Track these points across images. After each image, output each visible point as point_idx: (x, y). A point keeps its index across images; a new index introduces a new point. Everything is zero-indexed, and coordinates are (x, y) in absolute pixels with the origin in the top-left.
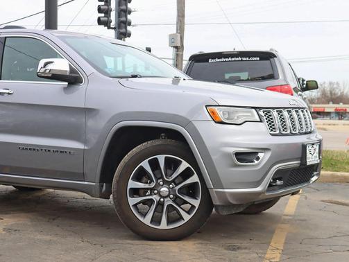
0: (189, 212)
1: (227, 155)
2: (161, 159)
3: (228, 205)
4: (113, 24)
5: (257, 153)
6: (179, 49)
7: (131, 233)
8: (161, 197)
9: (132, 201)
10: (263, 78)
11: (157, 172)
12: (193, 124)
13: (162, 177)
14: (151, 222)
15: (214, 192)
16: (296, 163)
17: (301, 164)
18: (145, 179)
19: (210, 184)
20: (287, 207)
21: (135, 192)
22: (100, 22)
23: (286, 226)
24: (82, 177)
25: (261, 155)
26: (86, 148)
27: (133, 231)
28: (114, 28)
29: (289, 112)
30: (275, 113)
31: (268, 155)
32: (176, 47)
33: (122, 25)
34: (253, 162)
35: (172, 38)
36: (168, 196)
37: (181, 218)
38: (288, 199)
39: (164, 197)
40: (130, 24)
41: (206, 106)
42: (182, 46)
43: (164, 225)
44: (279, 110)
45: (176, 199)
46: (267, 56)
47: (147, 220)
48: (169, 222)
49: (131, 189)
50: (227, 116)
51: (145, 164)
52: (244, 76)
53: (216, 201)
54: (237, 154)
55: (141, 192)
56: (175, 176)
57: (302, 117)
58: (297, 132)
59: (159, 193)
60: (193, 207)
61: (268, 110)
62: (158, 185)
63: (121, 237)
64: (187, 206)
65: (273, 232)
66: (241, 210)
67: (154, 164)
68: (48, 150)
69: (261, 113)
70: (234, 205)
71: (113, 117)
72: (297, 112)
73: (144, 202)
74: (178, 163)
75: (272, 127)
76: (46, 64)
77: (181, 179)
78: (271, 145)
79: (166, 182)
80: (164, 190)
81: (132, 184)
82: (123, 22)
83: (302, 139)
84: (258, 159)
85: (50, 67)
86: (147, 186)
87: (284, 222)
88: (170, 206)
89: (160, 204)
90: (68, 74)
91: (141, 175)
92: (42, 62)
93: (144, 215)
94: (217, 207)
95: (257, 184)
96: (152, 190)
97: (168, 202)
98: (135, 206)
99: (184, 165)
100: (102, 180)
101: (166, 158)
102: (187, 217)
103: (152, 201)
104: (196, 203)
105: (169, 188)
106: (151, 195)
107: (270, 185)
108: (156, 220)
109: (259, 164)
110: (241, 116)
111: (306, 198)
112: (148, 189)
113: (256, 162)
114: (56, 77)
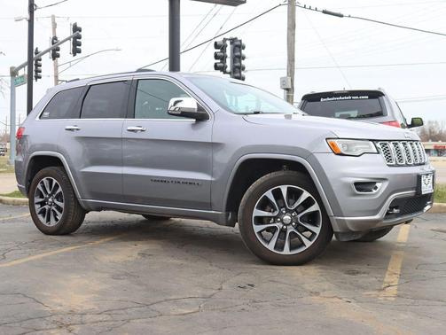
0: (310, 239)
1: (347, 185)
2: (284, 189)
3: (348, 232)
4: (228, 69)
5: (375, 183)
6: (289, 91)
7: (256, 258)
8: (284, 224)
9: (257, 228)
10: (372, 116)
11: (280, 201)
12: (314, 156)
13: (285, 206)
14: (275, 248)
15: (334, 219)
16: (411, 193)
17: (416, 193)
18: (268, 208)
19: (330, 212)
20: (400, 235)
21: (260, 220)
22: (216, 67)
23: (401, 253)
24: (209, 206)
25: (378, 185)
26: (213, 179)
27: (259, 257)
28: (230, 73)
29: (404, 144)
30: (391, 146)
31: (386, 184)
32: (288, 89)
33: (237, 69)
34: (371, 191)
35: (283, 81)
36: (291, 223)
37: (303, 244)
38: (399, 228)
39: (287, 225)
40: (244, 69)
41: (327, 139)
42: (293, 87)
43: (286, 251)
44: (395, 142)
45: (298, 227)
46: (376, 95)
47: (271, 246)
48: (292, 248)
49: (255, 217)
50: (346, 148)
51: (269, 194)
52: (354, 113)
53: (336, 228)
54: (356, 184)
55: (265, 220)
56: (297, 204)
57: (417, 149)
58: (412, 163)
59: (282, 221)
60: (314, 234)
61: (384, 142)
62: (281, 213)
63: (247, 262)
64: (309, 234)
65: (389, 258)
66: (360, 236)
67: (278, 194)
68: (177, 181)
69: (378, 145)
70: (353, 232)
71: (237, 151)
72: (411, 144)
73: (268, 230)
74: (300, 193)
75: (389, 158)
76: (176, 103)
77: (302, 208)
78: (388, 175)
79: (288, 211)
80: (287, 218)
81: (257, 213)
82: (237, 67)
83: (417, 170)
84: (376, 188)
85: (179, 105)
86: (270, 214)
87: (398, 249)
88: (292, 233)
89: (283, 231)
90: (196, 111)
91: (265, 204)
92: (172, 101)
93: (268, 242)
94: (337, 234)
95: (375, 212)
96: (275, 218)
97: (290, 229)
98: (260, 233)
99: (306, 195)
100: (228, 210)
101: (288, 188)
102: (308, 244)
103: (275, 228)
104: (317, 230)
105: (291, 216)
106: (274, 222)
107: (387, 214)
108: (279, 246)
109: (376, 193)
110: (359, 148)
111: (416, 227)
112: (271, 217)
113: (374, 191)
114: (185, 114)
